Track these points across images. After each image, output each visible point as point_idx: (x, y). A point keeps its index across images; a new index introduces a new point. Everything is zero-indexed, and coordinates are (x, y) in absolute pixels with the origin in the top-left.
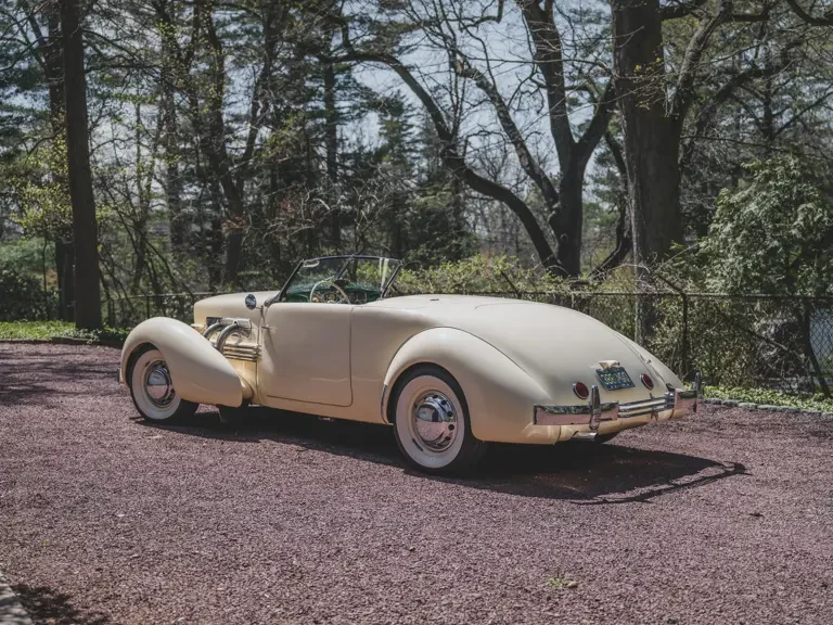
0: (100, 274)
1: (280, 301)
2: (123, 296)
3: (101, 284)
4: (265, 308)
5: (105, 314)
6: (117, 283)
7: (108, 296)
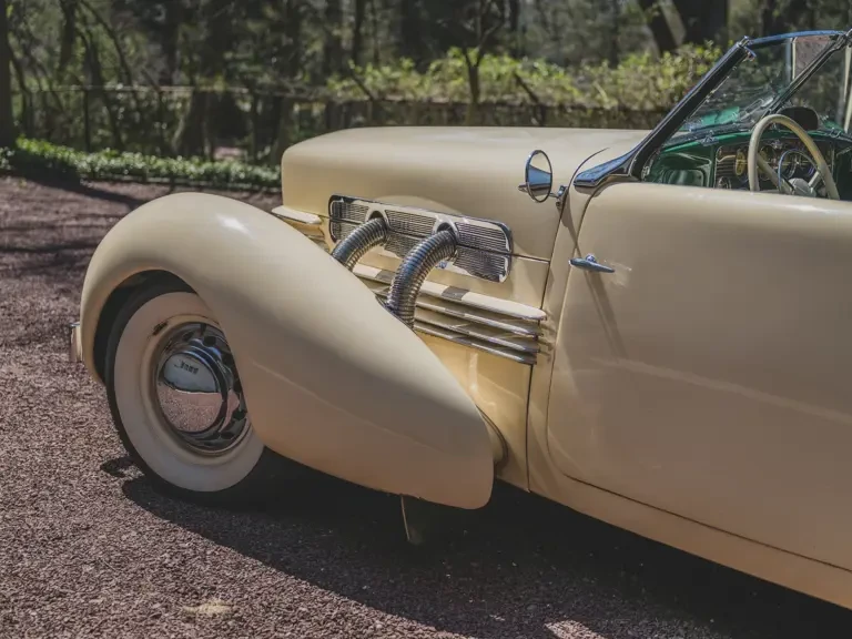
0: (9, 52)
1: (637, 176)
2: (45, 87)
3: (12, 67)
4: (577, 198)
5: (17, 110)
6: (34, 66)
7: (22, 85)
